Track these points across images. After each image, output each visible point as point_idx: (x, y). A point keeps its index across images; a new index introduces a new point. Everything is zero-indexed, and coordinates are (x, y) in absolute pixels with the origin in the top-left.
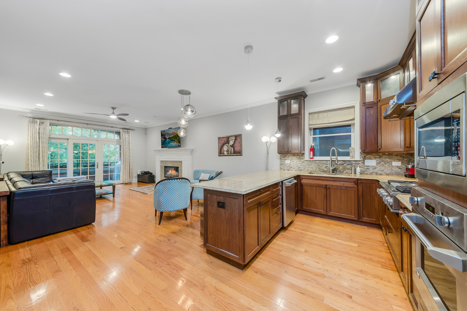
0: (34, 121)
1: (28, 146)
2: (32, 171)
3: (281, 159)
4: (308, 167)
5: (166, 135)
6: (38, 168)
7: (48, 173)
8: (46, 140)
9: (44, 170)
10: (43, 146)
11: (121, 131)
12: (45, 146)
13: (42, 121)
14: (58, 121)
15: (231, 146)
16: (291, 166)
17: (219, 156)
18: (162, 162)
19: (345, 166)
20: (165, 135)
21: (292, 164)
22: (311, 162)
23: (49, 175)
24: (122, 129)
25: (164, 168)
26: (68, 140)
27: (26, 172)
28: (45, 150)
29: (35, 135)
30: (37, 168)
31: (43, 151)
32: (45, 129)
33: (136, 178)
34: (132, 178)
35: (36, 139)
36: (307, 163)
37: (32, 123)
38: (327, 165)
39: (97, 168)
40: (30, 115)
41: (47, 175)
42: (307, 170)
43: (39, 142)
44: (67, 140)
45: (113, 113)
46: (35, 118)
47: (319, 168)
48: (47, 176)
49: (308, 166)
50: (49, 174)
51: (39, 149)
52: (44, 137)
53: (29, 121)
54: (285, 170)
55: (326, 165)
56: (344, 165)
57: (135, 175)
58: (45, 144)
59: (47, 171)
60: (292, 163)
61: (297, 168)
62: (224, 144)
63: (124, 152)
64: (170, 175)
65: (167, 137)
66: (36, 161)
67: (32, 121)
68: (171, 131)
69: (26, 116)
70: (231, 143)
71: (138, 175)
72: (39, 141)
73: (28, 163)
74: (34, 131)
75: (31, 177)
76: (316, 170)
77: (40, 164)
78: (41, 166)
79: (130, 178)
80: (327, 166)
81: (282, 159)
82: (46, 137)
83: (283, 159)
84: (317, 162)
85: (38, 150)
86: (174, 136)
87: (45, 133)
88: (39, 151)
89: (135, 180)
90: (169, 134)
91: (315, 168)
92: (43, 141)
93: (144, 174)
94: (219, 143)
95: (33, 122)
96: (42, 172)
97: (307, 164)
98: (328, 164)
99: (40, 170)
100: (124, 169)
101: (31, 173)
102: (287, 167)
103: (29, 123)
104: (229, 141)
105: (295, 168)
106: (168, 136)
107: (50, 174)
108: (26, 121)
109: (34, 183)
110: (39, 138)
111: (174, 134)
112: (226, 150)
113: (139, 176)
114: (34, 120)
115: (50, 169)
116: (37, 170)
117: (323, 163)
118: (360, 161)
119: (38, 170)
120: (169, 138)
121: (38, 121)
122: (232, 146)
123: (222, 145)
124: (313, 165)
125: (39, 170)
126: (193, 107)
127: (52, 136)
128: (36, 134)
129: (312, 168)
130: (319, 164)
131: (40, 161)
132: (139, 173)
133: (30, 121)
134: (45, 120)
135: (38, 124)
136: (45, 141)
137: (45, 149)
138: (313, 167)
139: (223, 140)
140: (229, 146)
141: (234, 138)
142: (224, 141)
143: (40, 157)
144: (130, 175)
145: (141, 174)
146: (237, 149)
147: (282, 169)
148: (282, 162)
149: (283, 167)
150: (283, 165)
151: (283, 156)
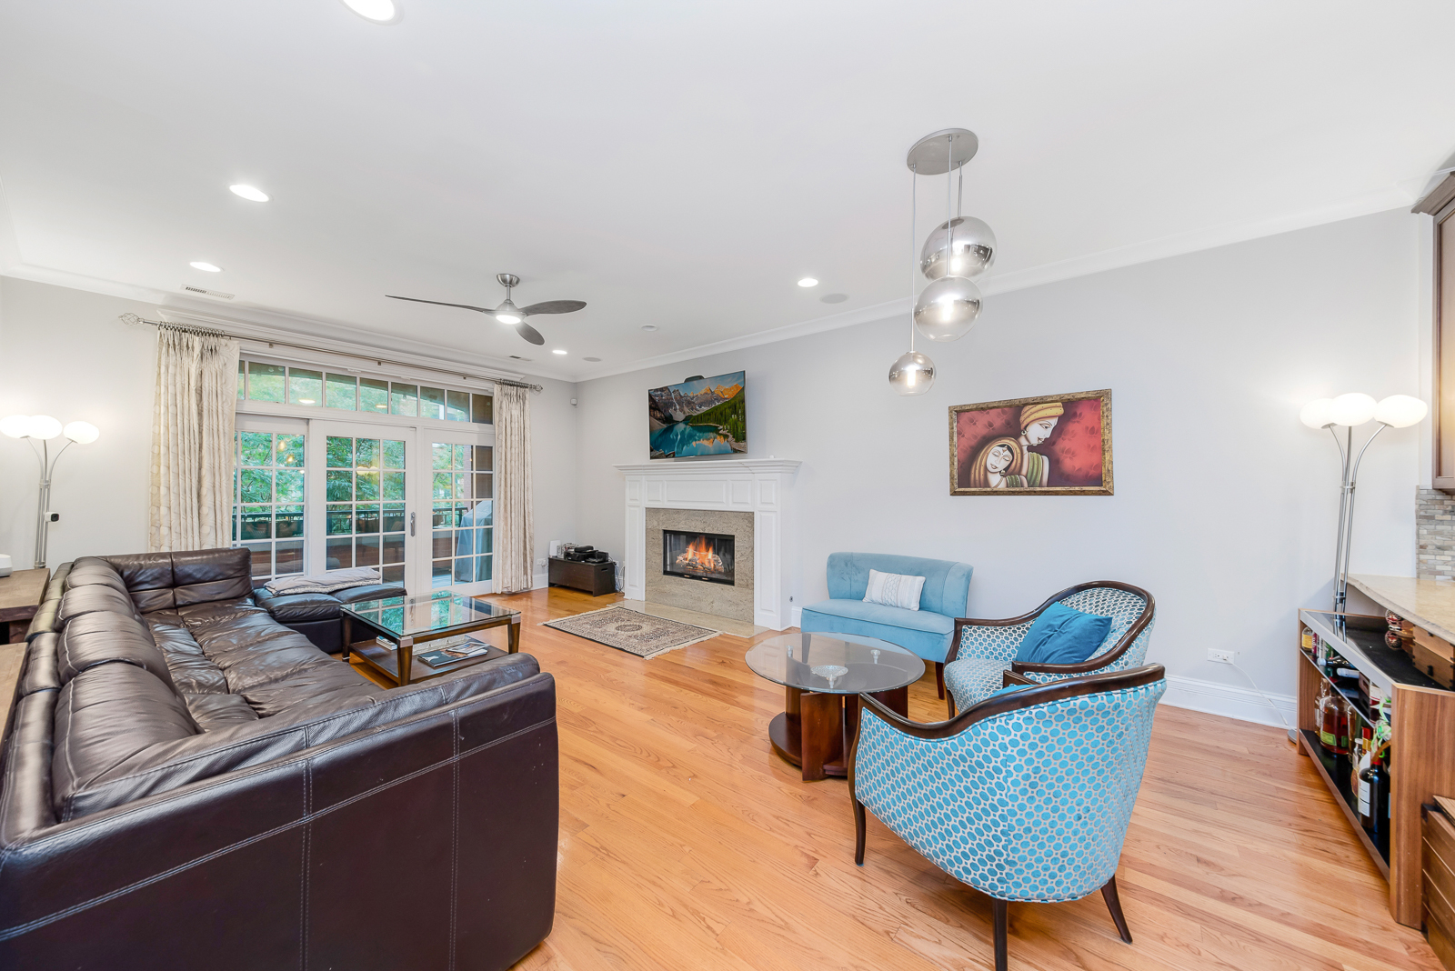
0: (180, 344)
1: (156, 447)
2: (170, 554)
3: (1431, 518)
5: (672, 404)
6: (197, 538)
7: (236, 559)
8: (226, 421)
9: (219, 547)
10: (216, 445)
11: (496, 391)
12: (222, 446)
13: (212, 341)
14: (271, 344)
15: (1031, 448)
17: (954, 493)
18: (651, 512)
20: (669, 404)
23: (240, 570)
24: (501, 383)
25: (661, 537)
26: (308, 424)
27: (149, 556)
28: (223, 465)
29: (186, 402)
30: (190, 540)
31: (217, 468)
32: (221, 378)
33: (543, 573)
34: (532, 570)
35: (186, 417)
37: (171, 350)
39: (413, 534)
40: (166, 318)
41: (231, 569)
43: (201, 432)
44: (304, 423)
45: (509, 302)
46: (185, 331)
48: (231, 572)
50: (237, 564)
51: (200, 459)
52: (220, 411)
53: (161, 341)
57: (542, 561)
58: (222, 441)
59: (229, 550)
62: (986, 441)
63: (506, 473)
64: (688, 565)
65: (679, 416)
66: (188, 510)
67: (171, 342)
68: (698, 390)
69: (147, 319)
70: (1037, 432)
71: (549, 559)
72: (200, 426)
73: (156, 517)
74: (178, 386)
75: (168, 579)
77: (204, 520)
78: (207, 529)
79: (526, 573)
81: (1439, 517)
82: (226, 410)
83: (1446, 518)
85: (195, 465)
86: (716, 408)
87: (222, 394)
88: (200, 469)
89: (540, 581)
90: (690, 403)
92: (215, 427)
93: (579, 559)
94: (957, 433)
95: (177, 347)
96: (211, 556)
99: (205, 548)
100: (507, 538)
101: (168, 561)
103: (161, 349)
104: (1019, 424)
106: (682, 410)
107: (244, 561)
108: (149, 341)
109: (179, 603)
110: (200, 414)
111: (712, 402)
112: (1002, 465)
113: (553, 562)
114: (181, 339)
115: (240, 543)
116: (190, 549)
119: (197, 548)
120: (687, 420)
121: (197, 342)
122: (1044, 448)
123: (973, 442)
125: (201, 546)
126: (980, 226)
127: (248, 408)
128: (186, 397)
131: (205, 510)
132: (553, 553)
133: (165, 341)
134: (223, 341)
135: (195, 356)
136: (221, 427)
137: (223, 460)
139: (983, 419)
140: (1021, 447)
141: (1060, 411)
142: (990, 425)
143: (204, 491)
144: (525, 561)
145: (562, 557)
146: (1074, 463)
147: (1441, 573)
148: (1440, 533)
149: (1445, 563)
150: (1446, 552)
151: (1446, 502)
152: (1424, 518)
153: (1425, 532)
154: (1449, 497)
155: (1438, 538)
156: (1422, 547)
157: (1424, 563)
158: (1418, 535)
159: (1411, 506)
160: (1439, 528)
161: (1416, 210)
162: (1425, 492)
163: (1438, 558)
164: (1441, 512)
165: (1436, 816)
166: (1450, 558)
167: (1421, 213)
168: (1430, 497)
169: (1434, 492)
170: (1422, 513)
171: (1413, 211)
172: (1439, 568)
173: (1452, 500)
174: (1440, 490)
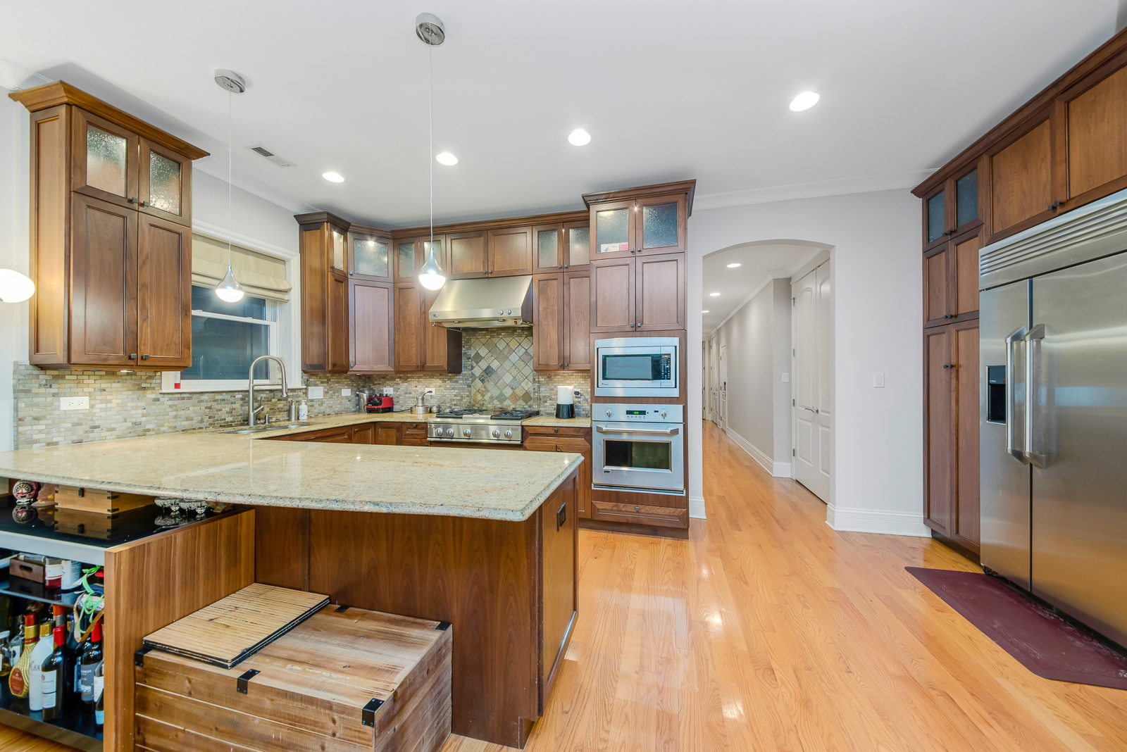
3: (28, 392)
4: (176, 417)
16: (97, 423)
19: (275, 404)
21: (103, 414)
22: (183, 399)
36: (171, 403)
38: (234, 406)
42: (170, 427)
47: (210, 418)
49: (175, 413)
54: (56, 443)
55: (230, 406)
56: (273, 400)
60: (103, 406)
61: (128, 428)
76: (202, 425)
80: (234, 409)
81: (35, 390)
83: (42, 390)
84: (205, 397)
91: (200, 418)
97: (170, 406)
98: (235, 403)
102: (67, 430)
105: (114, 429)
117: (224, 400)
118: (300, 389)
124: (191, 408)
129: (187, 419)
130: (209, 405)
138: (191, 415)
147: (36, 442)
148: (36, 405)
149: (40, 432)
150: (41, 422)
151: (41, 377)
152: (20, 392)
153: (23, 405)
154: (43, 372)
155: (34, 409)
156: (20, 420)
157: (23, 434)
158: (16, 409)
159: (10, 382)
160: (36, 400)
161: (14, 96)
162: (23, 368)
163: (35, 428)
164: (37, 385)
165: (152, 654)
166: (44, 427)
167: (19, 102)
168: (28, 372)
169: (31, 367)
170: (21, 388)
171: (10, 96)
172: (35, 437)
173: (45, 374)
174: (36, 365)
